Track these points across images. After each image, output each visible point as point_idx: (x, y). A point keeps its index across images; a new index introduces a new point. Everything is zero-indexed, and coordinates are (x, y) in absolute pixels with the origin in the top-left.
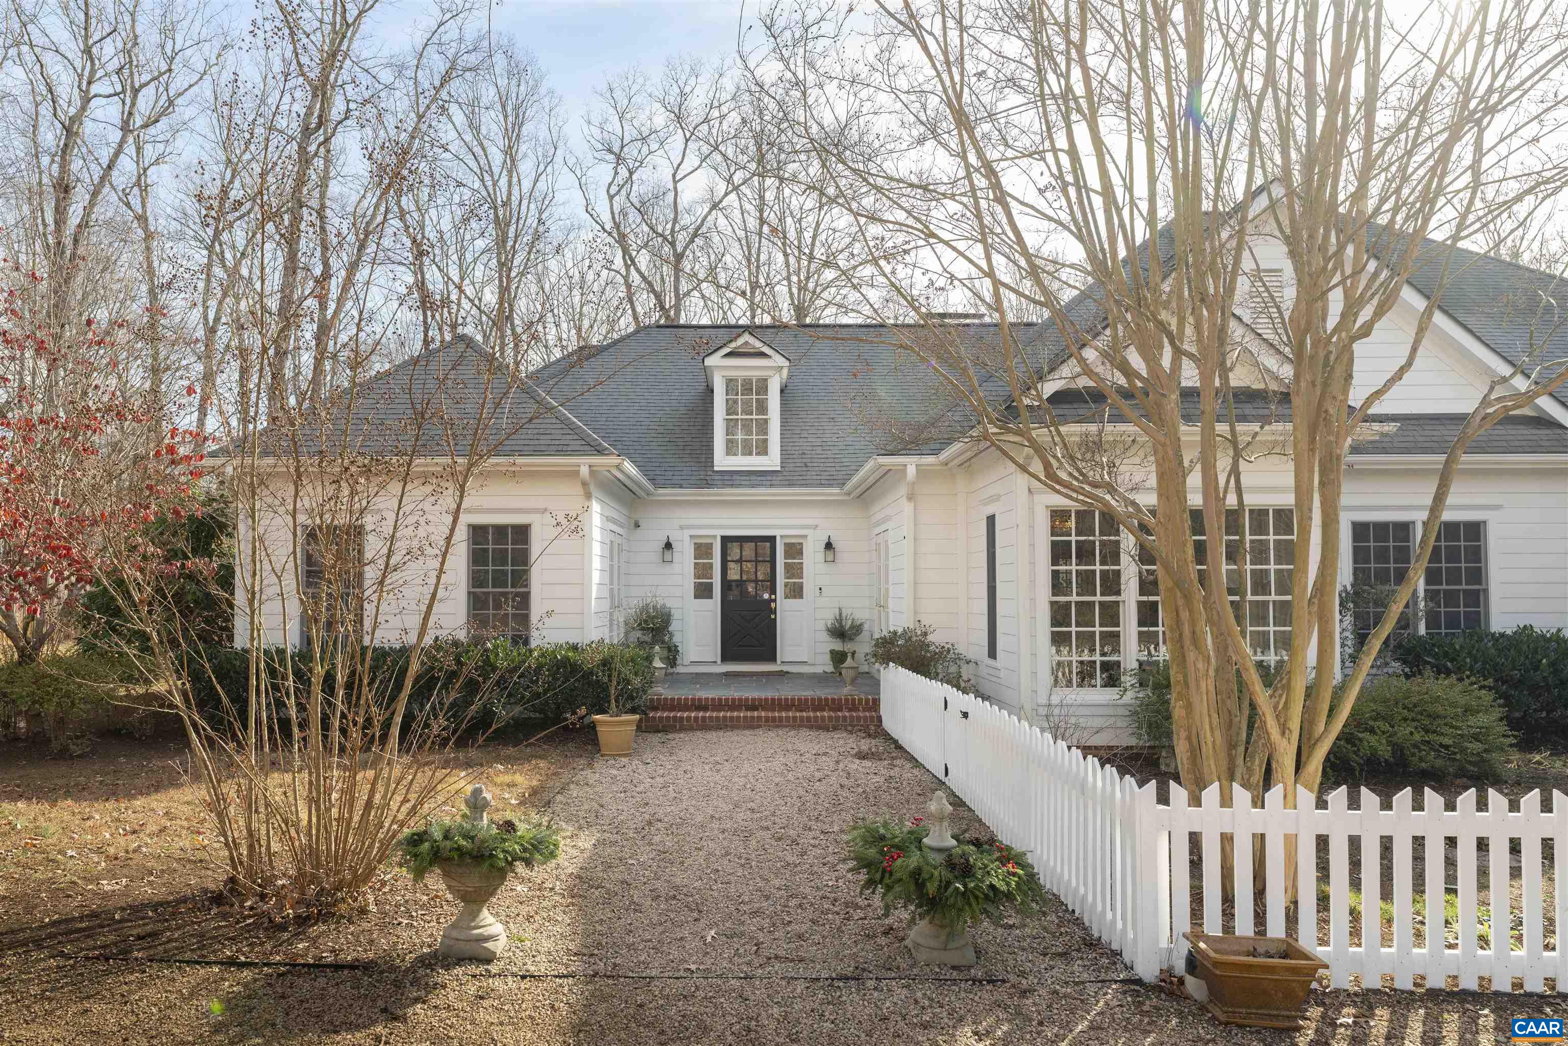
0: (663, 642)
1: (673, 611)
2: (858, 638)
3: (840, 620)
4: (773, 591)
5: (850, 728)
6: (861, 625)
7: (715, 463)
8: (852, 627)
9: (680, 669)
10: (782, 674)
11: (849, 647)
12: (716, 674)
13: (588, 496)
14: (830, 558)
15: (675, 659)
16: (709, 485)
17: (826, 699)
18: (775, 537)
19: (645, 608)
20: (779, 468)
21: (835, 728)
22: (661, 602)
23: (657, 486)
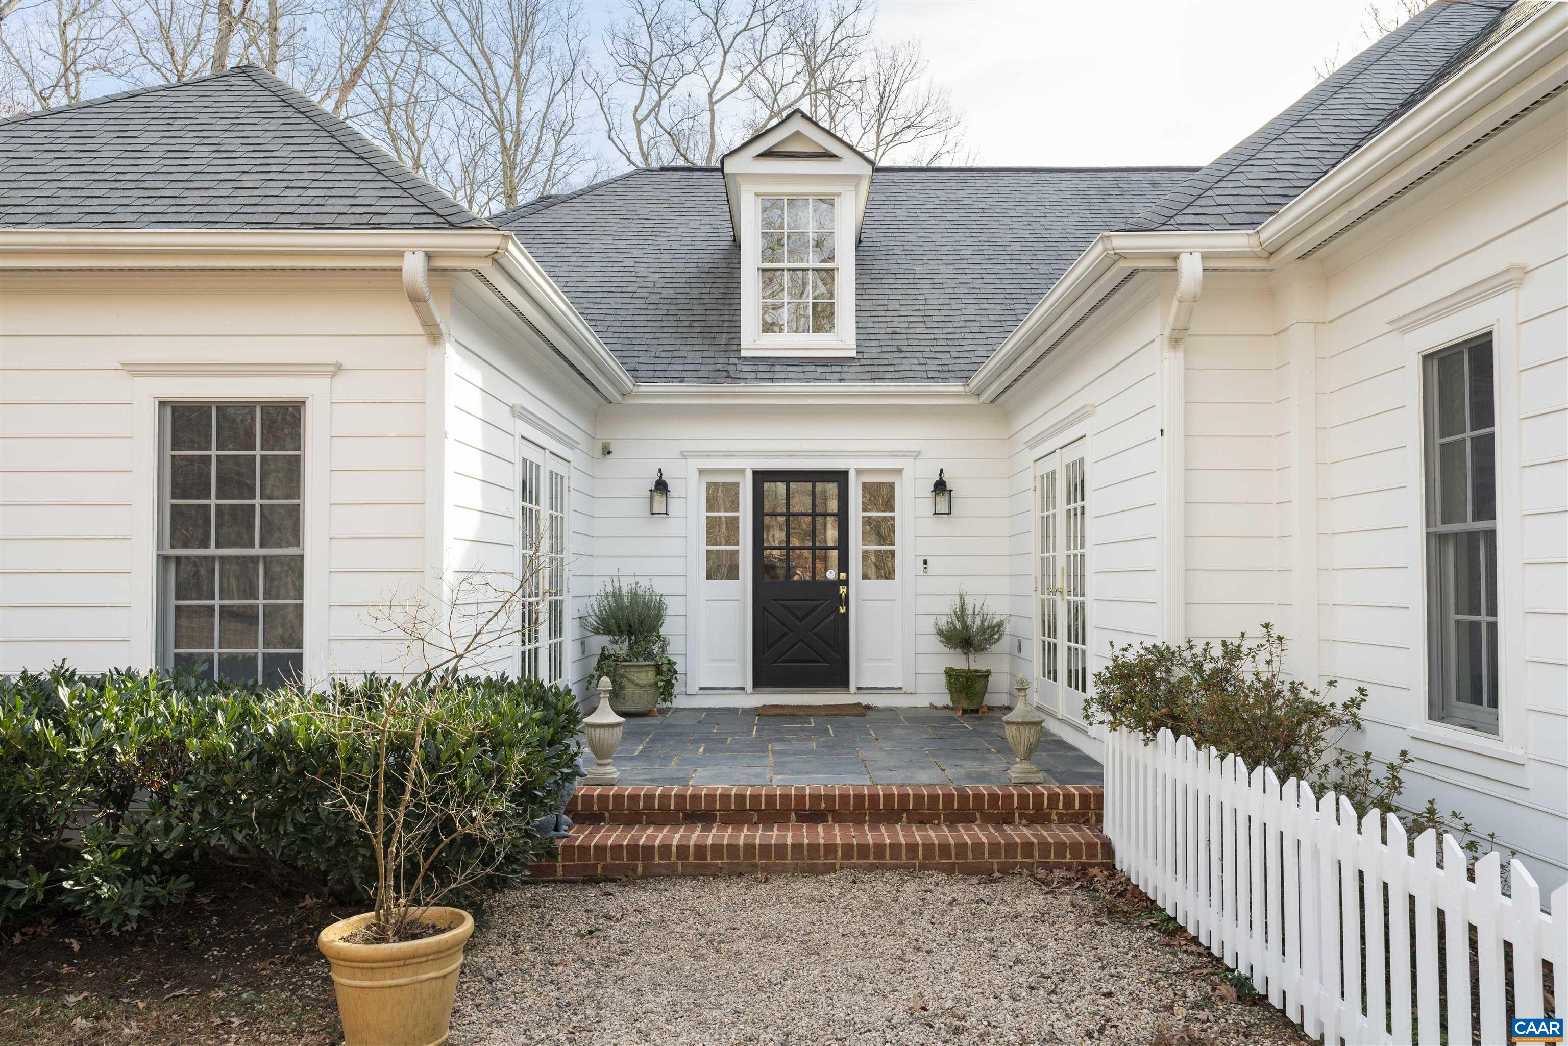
0: (649, 655)
1: (667, 601)
2: (994, 648)
3: (961, 615)
4: (844, 565)
5: (1041, 873)
6: (1000, 625)
7: (744, 344)
8: (982, 630)
9: (679, 702)
10: (862, 710)
11: (978, 663)
12: (746, 711)
13: (434, 335)
14: (942, 506)
15: (669, 684)
16: (731, 378)
17: (978, 797)
18: (845, 473)
19: (617, 595)
20: (853, 354)
21: (1007, 871)
22: (644, 583)
23: (637, 379)
